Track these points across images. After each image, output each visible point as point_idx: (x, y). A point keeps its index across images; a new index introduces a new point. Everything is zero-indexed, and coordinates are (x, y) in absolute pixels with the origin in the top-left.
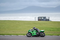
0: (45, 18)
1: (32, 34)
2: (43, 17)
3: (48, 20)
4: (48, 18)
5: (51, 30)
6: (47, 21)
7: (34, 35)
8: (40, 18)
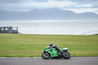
0: (11, 28)
1: (51, 55)
2: (7, 27)
3: (16, 32)
4: (16, 29)
5: (21, 48)
6: (14, 33)
7: (54, 56)
8: (3, 29)
